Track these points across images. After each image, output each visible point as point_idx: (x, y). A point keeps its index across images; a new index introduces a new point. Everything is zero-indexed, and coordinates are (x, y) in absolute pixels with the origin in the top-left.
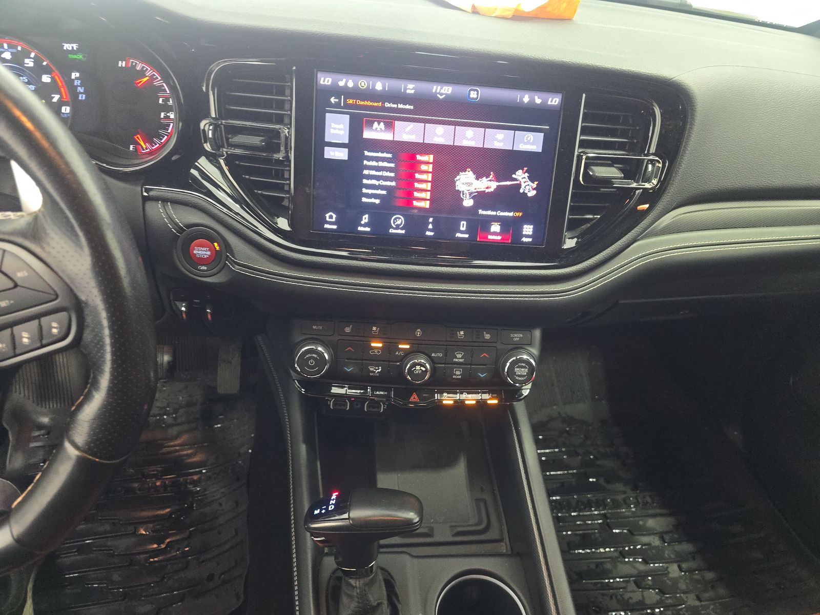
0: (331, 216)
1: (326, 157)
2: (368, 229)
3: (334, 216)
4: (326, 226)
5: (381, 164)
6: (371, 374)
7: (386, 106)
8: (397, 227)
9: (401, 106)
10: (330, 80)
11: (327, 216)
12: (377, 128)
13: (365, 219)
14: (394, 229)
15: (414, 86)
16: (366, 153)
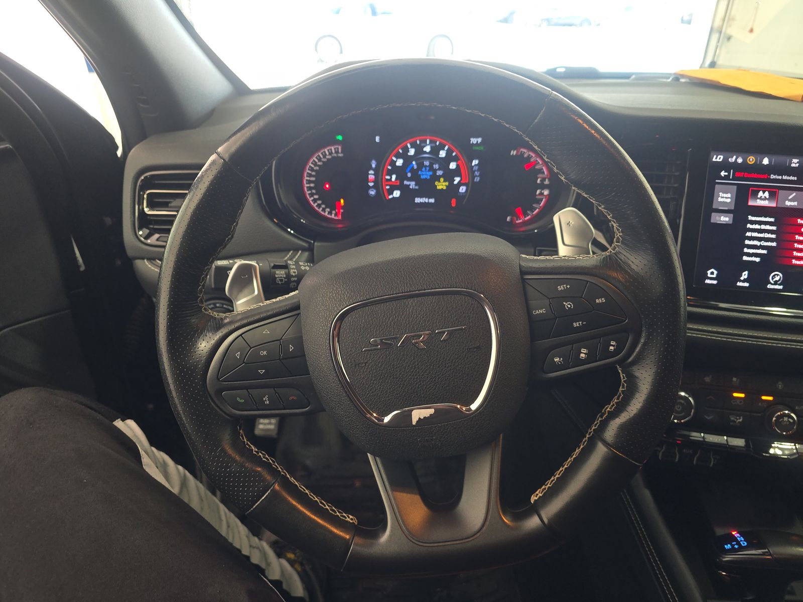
0: (712, 273)
1: (712, 221)
2: (746, 285)
3: (716, 272)
4: (708, 281)
5: (763, 227)
6: (732, 424)
7: (771, 178)
8: (776, 283)
9: (785, 177)
10: (722, 157)
11: (709, 272)
12: (761, 197)
13: (745, 275)
14: (772, 284)
15: (798, 160)
16: (750, 218)
